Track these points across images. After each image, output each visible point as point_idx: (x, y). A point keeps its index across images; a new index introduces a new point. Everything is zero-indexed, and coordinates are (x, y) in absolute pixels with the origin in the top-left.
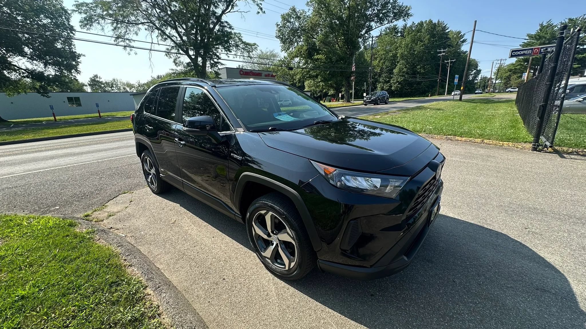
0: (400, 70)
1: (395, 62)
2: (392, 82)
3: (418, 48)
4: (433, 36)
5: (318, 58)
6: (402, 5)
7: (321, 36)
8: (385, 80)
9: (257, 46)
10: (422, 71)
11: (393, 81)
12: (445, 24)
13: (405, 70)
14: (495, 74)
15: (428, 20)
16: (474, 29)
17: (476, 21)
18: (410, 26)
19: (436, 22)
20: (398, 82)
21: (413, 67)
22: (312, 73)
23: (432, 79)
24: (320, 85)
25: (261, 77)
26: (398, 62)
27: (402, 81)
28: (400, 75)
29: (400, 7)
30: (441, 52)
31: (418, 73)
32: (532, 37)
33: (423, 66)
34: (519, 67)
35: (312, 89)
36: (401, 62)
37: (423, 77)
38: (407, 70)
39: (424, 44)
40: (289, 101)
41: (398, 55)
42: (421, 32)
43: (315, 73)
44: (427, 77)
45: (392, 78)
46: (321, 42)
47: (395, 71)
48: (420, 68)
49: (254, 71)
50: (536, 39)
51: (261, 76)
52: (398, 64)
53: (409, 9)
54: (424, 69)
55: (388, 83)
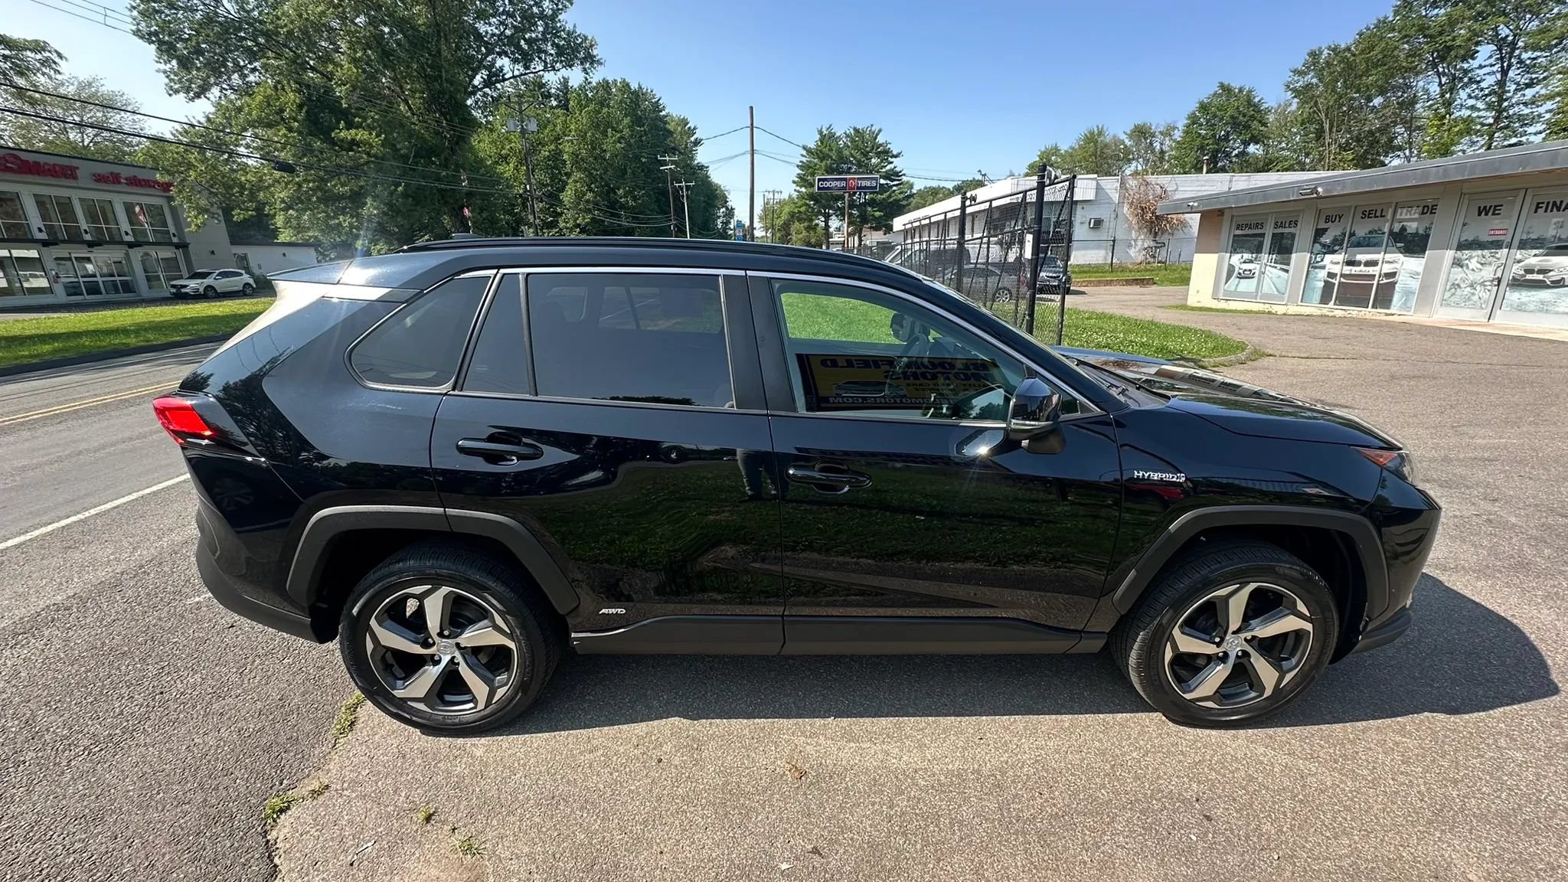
0: (579, 196)
1: (560, 172)
2: (562, 225)
3: (611, 145)
4: (638, 121)
5: (353, 140)
6: (574, 32)
7: (349, 69)
8: (542, 220)
9: (54, 57)
10: (631, 203)
11: (567, 223)
12: (657, 97)
13: (589, 196)
14: (760, 218)
15: (619, 80)
16: (752, 124)
17: (751, 108)
18: (581, 86)
19: (637, 87)
20: (578, 226)
21: (608, 192)
22: (335, 185)
23: (654, 223)
24: (340, 224)
25: (72, 183)
26: (568, 175)
27: (587, 224)
28: (580, 210)
29: (569, 33)
30: (665, 163)
31: (622, 207)
32: (812, 153)
33: (631, 192)
34: (803, 209)
35: (311, 237)
36: (577, 175)
37: (634, 218)
38: (595, 198)
39: (621, 137)
40: (241, 274)
41: (566, 157)
42: (608, 106)
43: (343, 185)
44: (643, 219)
45: (560, 214)
46: (354, 88)
47: (567, 196)
48: (625, 196)
49: (23, 156)
50: (819, 157)
51: (75, 177)
52: (568, 178)
53: (592, 46)
54: (635, 199)
55: (552, 228)
